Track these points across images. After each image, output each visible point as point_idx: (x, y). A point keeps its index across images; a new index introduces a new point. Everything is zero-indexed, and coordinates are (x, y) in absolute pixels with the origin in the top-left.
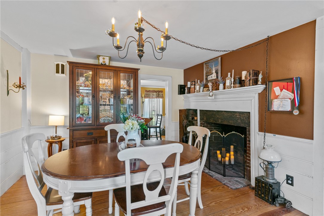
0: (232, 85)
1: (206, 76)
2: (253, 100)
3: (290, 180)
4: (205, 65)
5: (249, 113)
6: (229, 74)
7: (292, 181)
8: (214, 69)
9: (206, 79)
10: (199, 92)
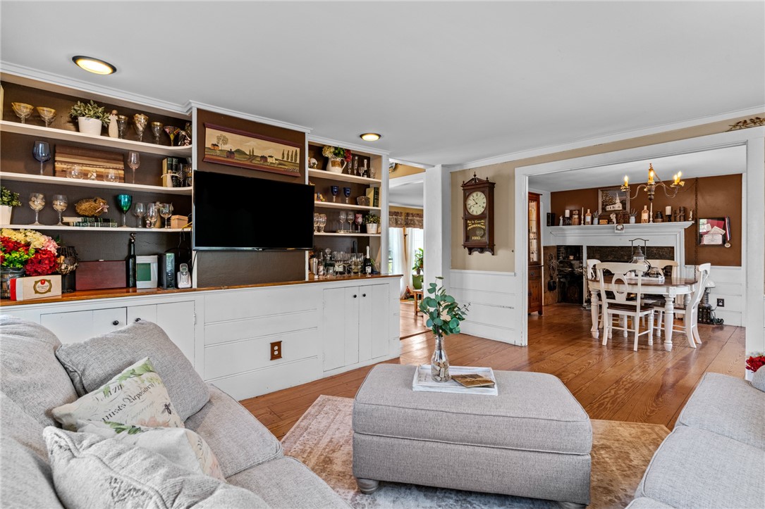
0: (651, 219)
1: (603, 205)
2: (678, 235)
3: (720, 302)
4: (600, 193)
5: (673, 248)
6: (646, 207)
7: (723, 303)
8: (618, 198)
9: (604, 209)
10: (592, 224)
